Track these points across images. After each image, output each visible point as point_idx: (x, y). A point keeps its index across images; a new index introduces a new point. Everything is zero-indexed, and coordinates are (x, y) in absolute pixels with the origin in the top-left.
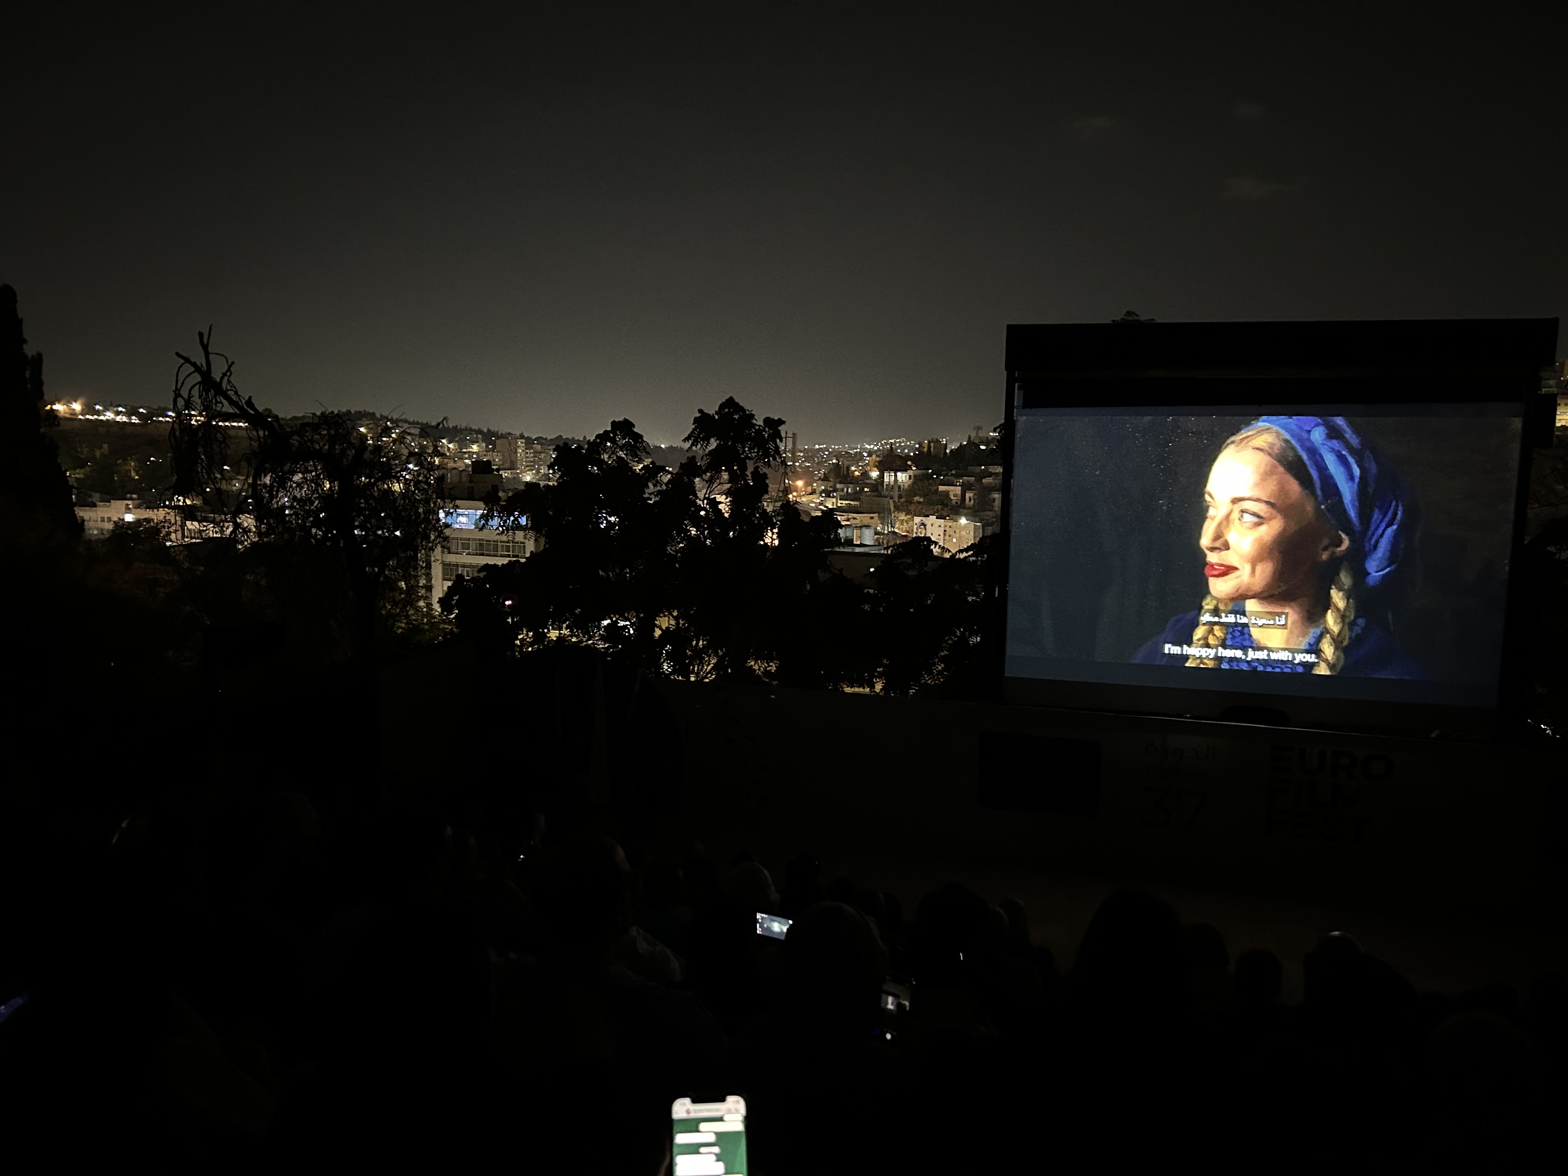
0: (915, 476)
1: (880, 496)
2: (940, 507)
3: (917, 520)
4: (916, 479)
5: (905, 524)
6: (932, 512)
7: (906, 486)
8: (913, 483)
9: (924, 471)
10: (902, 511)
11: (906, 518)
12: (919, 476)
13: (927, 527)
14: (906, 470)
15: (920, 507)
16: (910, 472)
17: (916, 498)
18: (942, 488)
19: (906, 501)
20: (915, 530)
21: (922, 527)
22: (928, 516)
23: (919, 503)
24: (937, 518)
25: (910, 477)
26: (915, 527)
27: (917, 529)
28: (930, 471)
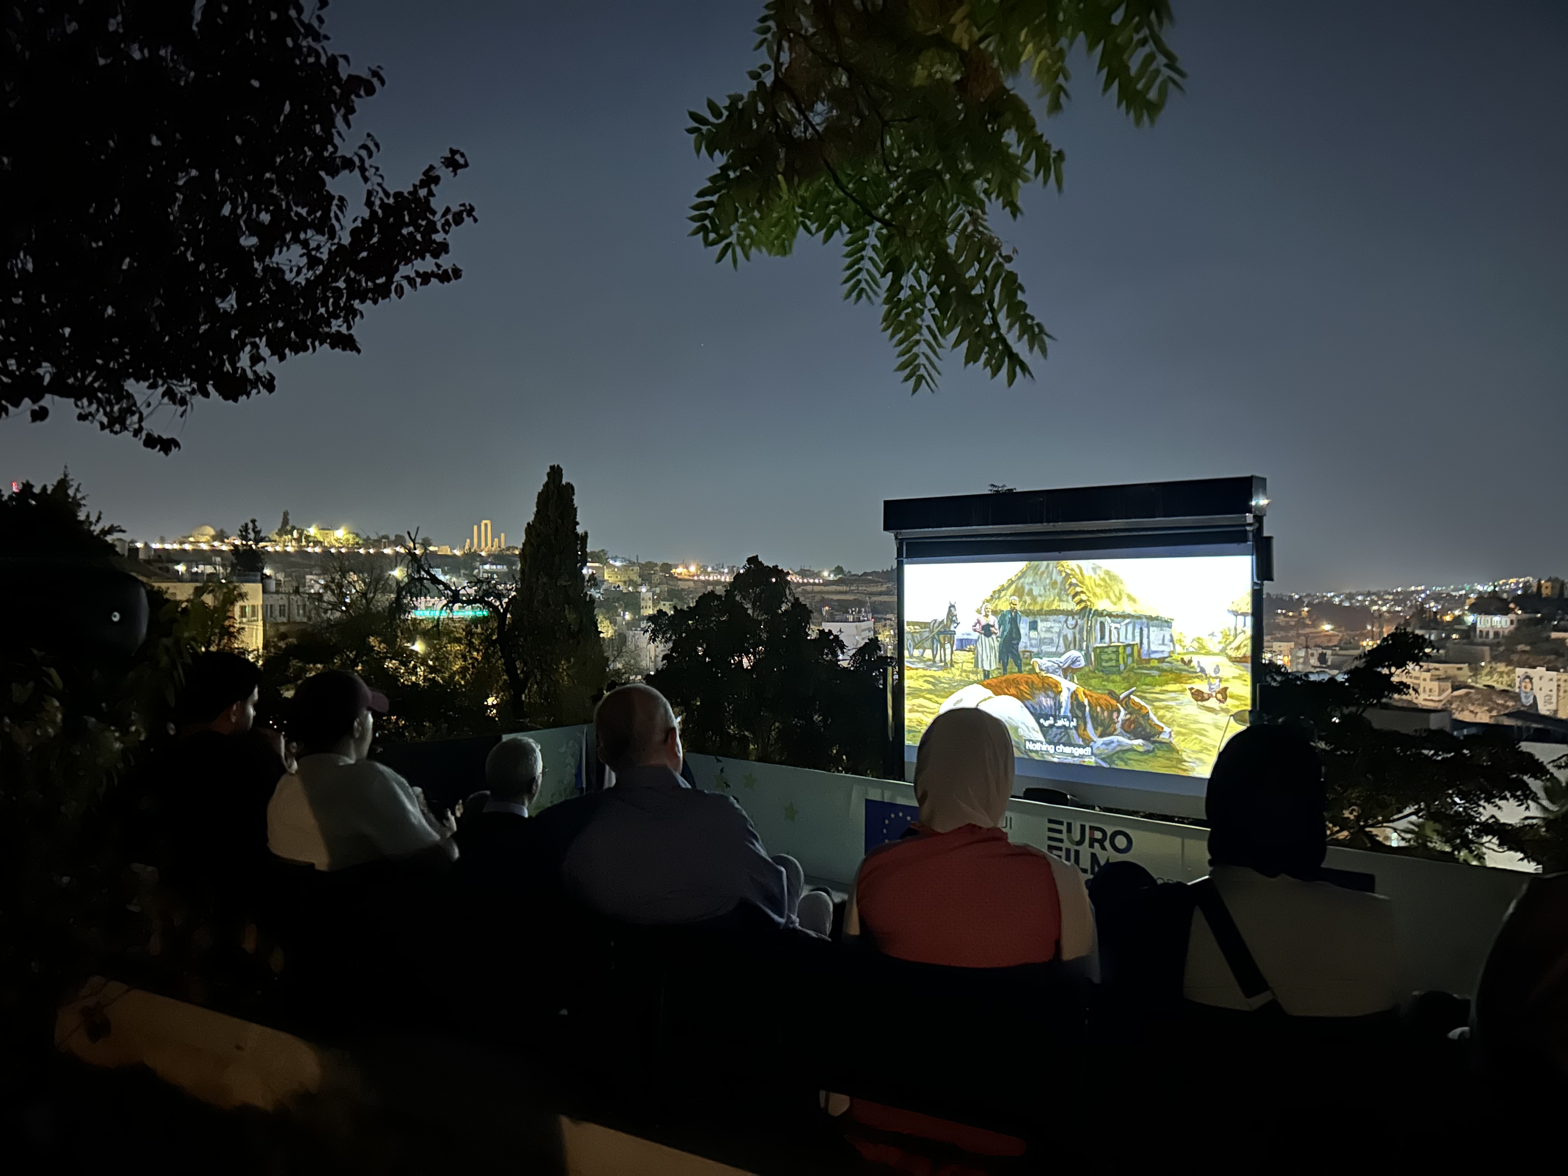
0: (1519, 621)
1: (1472, 643)
2: (1552, 657)
3: (1520, 671)
4: (1521, 624)
5: (1505, 676)
6: (1541, 663)
7: (1506, 632)
8: (1516, 629)
9: (1532, 615)
10: (1501, 661)
11: (1506, 669)
12: (1524, 620)
13: (1534, 680)
14: (1506, 614)
15: (1525, 657)
16: (1512, 616)
17: (1521, 647)
18: (1554, 635)
19: (1507, 650)
20: (1517, 684)
21: (1528, 680)
22: (1534, 667)
23: (1524, 652)
24: (1547, 670)
25: (1512, 622)
26: (1518, 680)
27: (1520, 683)
28: (1539, 615)
